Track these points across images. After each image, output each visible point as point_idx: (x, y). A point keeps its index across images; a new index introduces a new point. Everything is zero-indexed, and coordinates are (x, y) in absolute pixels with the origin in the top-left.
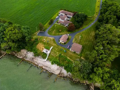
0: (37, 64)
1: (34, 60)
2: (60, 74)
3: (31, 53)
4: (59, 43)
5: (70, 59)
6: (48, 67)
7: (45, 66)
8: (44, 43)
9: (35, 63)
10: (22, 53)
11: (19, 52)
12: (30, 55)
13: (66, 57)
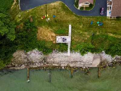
0: (57, 65)
1: (48, 60)
2: (102, 64)
3: (34, 51)
4: (79, 9)
5: (114, 35)
6: (77, 62)
7: (72, 62)
8: (50, 25)
9: (54, 65)
10: (18, 58)
11: (13, 60)
12: (35, 55)
13: (106, 34)
